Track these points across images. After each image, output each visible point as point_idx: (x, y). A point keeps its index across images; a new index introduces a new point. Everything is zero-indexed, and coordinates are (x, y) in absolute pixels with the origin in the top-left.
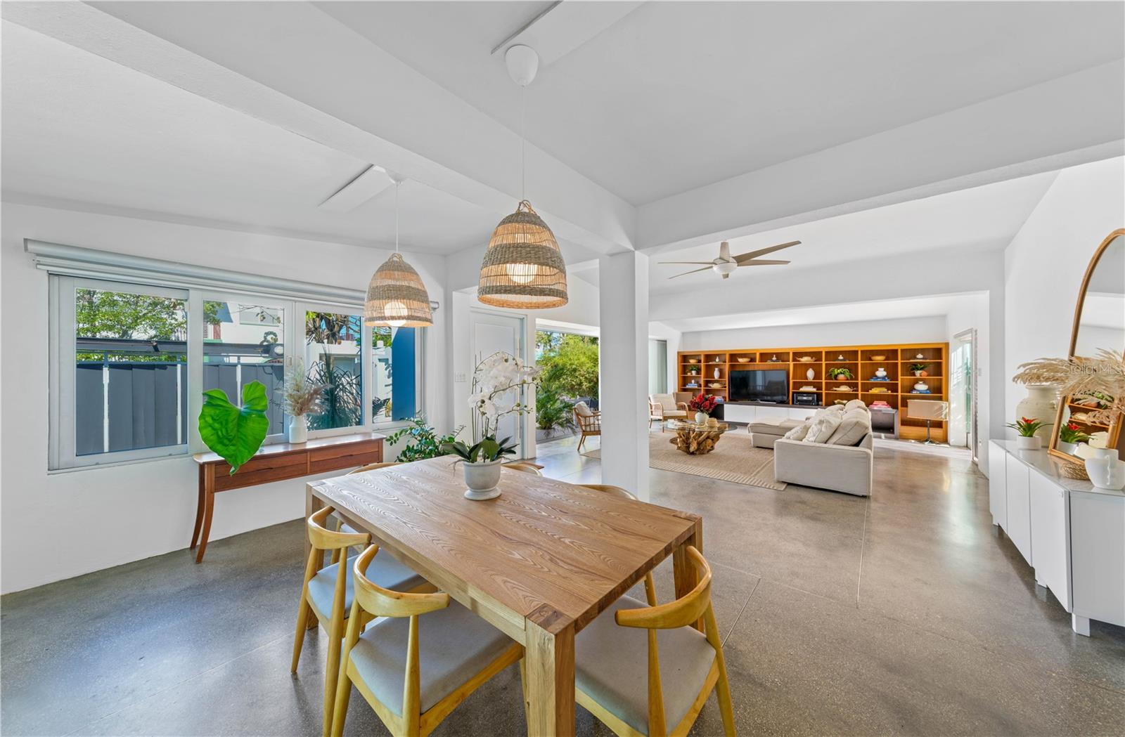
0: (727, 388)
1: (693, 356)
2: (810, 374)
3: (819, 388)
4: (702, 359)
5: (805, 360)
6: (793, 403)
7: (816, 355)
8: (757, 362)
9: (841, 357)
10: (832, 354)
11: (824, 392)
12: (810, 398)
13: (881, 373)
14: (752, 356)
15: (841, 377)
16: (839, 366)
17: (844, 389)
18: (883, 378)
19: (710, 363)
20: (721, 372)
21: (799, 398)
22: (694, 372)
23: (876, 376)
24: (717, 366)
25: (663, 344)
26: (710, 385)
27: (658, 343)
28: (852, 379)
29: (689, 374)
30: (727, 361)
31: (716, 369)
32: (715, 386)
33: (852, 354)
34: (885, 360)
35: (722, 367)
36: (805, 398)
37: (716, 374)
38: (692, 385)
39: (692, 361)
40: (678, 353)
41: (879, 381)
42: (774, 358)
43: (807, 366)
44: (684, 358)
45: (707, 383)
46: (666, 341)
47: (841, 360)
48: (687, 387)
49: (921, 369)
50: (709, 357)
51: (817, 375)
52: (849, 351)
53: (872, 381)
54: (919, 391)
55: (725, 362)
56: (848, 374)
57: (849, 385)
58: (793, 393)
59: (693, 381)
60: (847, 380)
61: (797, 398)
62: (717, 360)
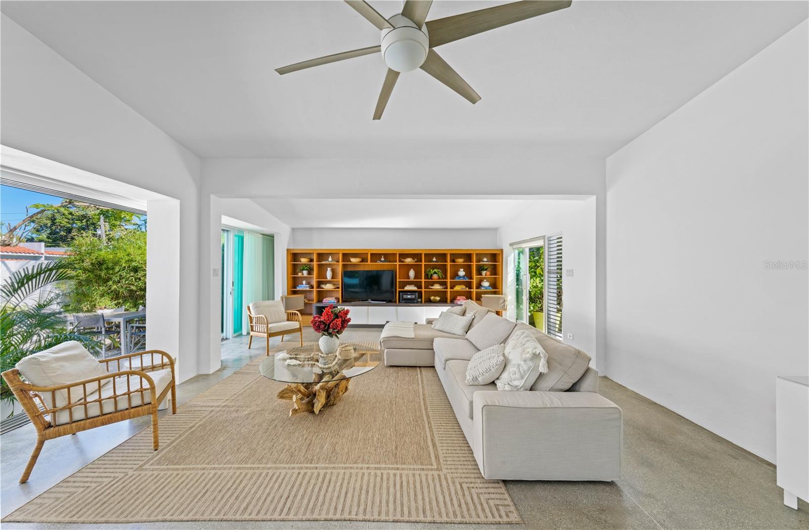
0: (340, 289)
1: (304, 255)
2: (412, 273)
3: (420, 287)
4: (315, 257)
5: (409, 260)
6: (399, 302)
7: (416, 256)
8: (369, 263)
9: (434, 259)
10: (429, 256)
11: (423, 290)
12: (413, 297)
13: (462, 273)
14: (364, 256)
15: (435, 276)
16: (434, 267)
17: (437, 287)
18: (464, 277)
19: (323, 262)
20: (333, 271)
21: (405, 297)
22: (305, 272)
23: (458, 276)
24: (329, 265)
25: (269, 240)
26: (323, 286)
27: (263, 238)
28: (443, 278)
29: (300, 274)
30: (340, 260)
31: (329, 269)
32: (328, 287)
33: (442, 256)
34: (463, 262)
35: (335, 267)
36: (409, 297)
37: (329, 274)
38: (303, 286)
39: (304, 260)
40: (288, 250)
41: (461, 280)
42: (383, 259)
43: (409, 266)
44: (294, 256)
45: (319, 284)
46: (273, 237)
47: (435, 262)
48: (298, 289)
49: (486, 270)
50: (321, 256)
51: (417, 275)
52: (439, 254)
53: (457, 280)
54: (485, 287)
55: (338, 262)
56: (440, 274)
57: (441, 284)
58: (400, 292)
59: (304, 282)
60: (439, 278)
61: (402, 297)
62: (330, 259)
